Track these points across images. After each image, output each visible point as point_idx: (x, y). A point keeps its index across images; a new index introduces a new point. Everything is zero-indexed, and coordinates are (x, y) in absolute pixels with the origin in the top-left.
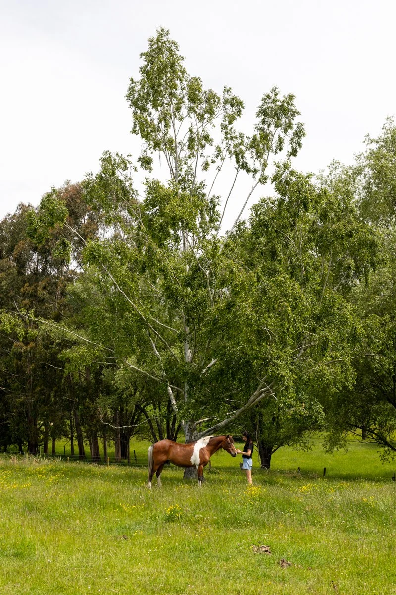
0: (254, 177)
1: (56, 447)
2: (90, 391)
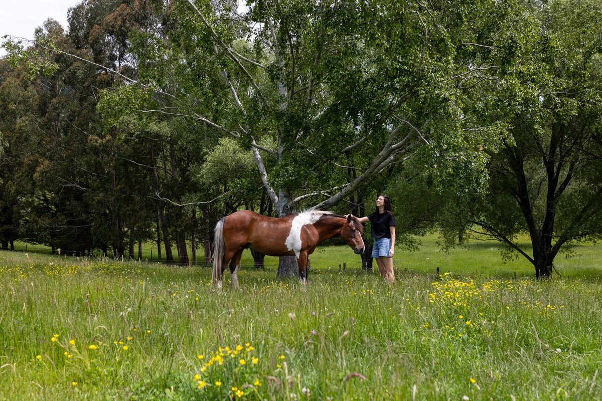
1: (143, 251)
2: (175, 189)
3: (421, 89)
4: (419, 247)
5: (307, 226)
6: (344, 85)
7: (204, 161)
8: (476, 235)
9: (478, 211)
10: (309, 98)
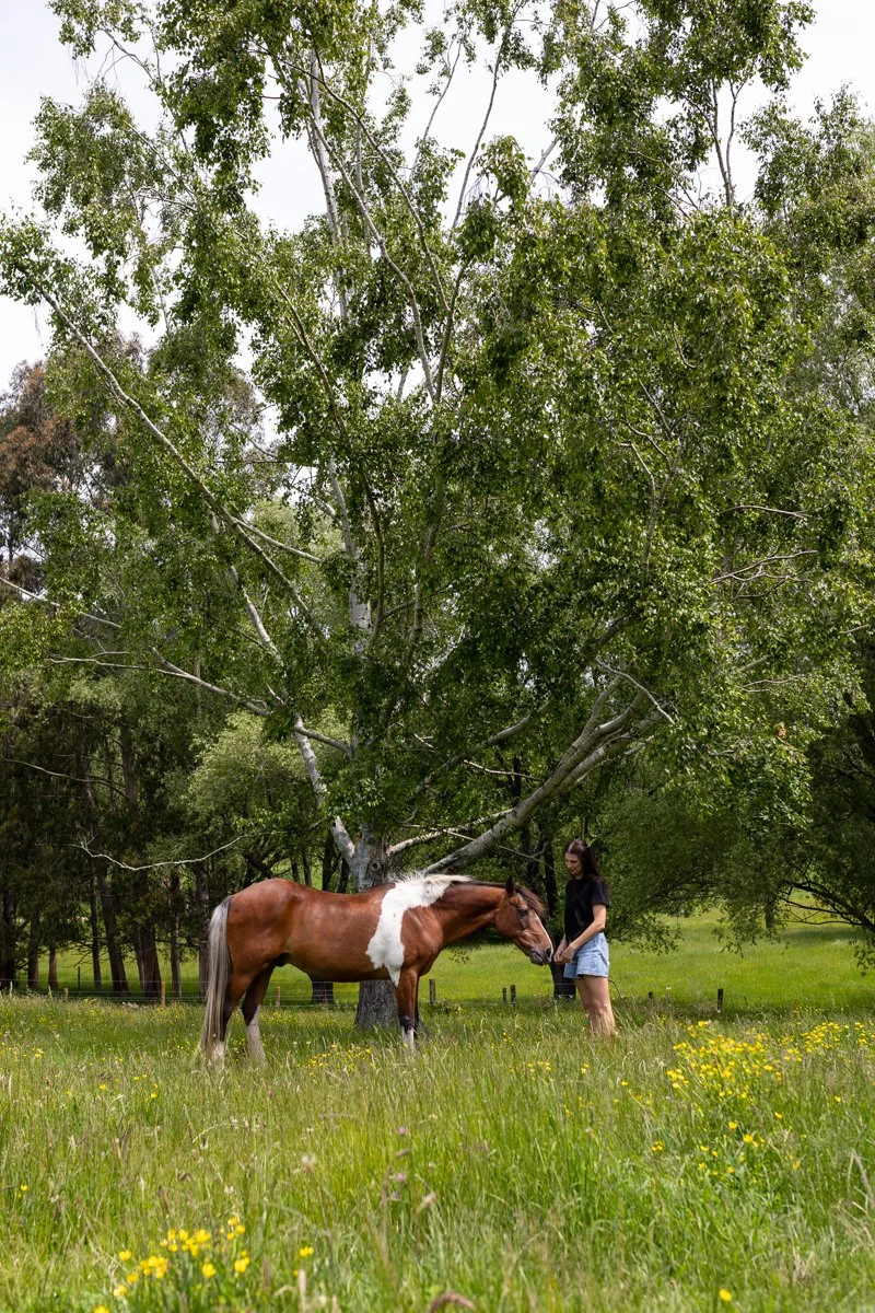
0: (544, 82)
1: (59, 970)
2: (133, 827)
3: (649, 605)
4: (678, 942)
5: (415, 911)
6: (487, 601)
7: (196, 765)
8: (800, 913)
9: (803, 858)
10: (415, 627)
